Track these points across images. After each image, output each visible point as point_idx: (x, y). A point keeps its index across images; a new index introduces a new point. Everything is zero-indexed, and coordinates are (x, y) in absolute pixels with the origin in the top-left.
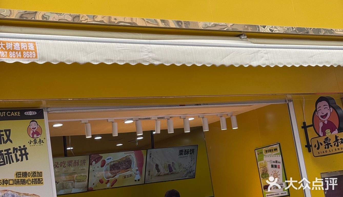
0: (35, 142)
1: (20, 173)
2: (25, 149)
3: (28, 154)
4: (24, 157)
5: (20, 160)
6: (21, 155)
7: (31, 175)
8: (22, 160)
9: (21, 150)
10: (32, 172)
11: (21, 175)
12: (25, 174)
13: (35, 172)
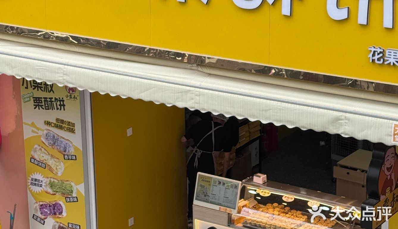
0: (71, 98)
1: (59, 119)
2: (63, 101)
3: (65, 105)
4: (62, 107)
5: (59, 108)
6: (60, 105)
7: (67, 123)
8: (61, 110)
9: (60, 101)
10: (67, 121)
11: (60, 122)
12: (62, 121)
13: (69, 122)
